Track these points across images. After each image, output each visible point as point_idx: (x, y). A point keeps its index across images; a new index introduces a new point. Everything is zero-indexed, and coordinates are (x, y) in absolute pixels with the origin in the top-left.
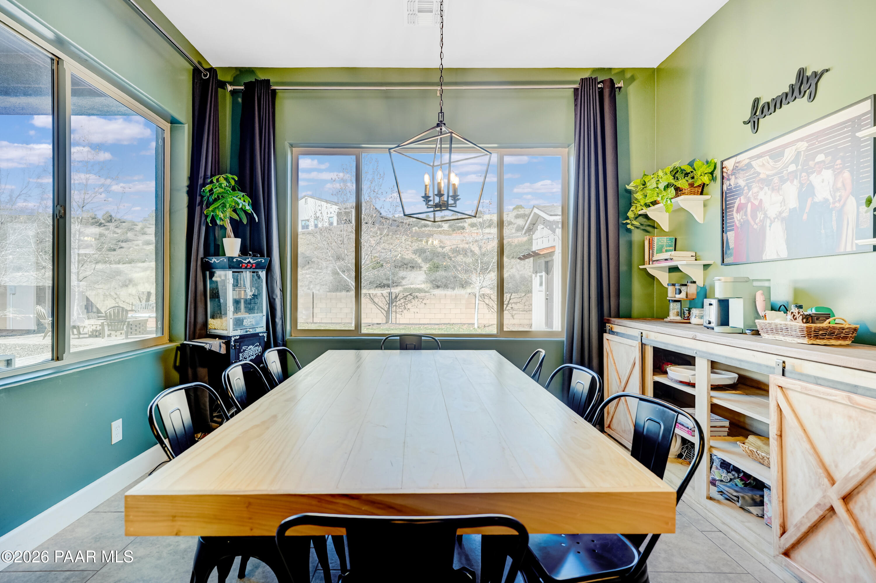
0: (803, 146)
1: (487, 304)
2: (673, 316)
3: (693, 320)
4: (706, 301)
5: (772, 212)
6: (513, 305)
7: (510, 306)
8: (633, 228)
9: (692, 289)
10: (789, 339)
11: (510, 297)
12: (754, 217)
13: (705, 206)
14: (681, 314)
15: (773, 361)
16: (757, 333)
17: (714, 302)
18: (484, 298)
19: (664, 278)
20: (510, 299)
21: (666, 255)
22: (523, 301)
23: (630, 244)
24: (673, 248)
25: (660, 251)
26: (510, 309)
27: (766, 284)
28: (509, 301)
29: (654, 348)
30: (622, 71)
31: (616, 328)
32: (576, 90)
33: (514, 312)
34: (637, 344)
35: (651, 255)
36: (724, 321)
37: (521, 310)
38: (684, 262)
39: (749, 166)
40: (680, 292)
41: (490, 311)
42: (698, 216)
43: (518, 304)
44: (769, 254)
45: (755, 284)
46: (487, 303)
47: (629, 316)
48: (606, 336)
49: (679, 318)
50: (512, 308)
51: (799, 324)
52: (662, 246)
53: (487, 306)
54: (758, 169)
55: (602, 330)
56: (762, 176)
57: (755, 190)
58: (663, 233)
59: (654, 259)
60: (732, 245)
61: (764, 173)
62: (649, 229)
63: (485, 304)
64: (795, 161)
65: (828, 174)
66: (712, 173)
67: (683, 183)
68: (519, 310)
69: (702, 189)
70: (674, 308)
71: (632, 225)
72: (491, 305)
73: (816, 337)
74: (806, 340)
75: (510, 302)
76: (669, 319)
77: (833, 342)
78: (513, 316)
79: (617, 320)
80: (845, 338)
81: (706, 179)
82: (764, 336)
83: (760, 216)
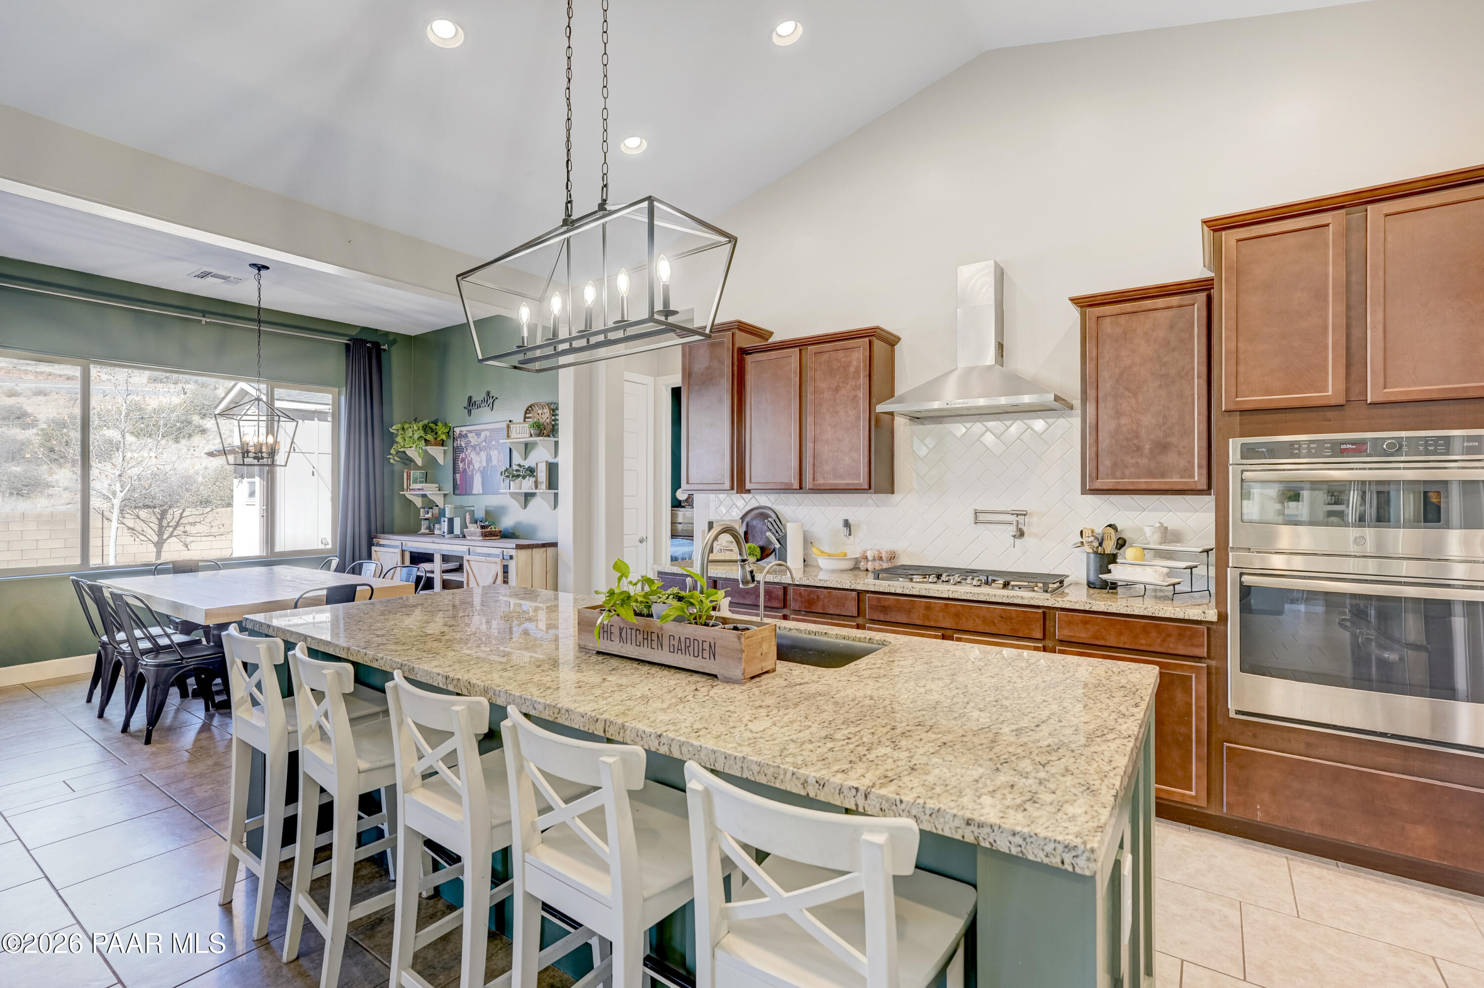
0: (488, 433)
1: (129, 528)
2: (423, 530)
3: (436, 532)
4: (443, 519)
5: (477, 466)
6: (188, 528)
7: (181, 528)
8: (395, 462)
9: (436, 510)
10: (476, 538)
11: (182, 514)
12: (469, 467)
13: (444, 453)
14: (429, 528)
15: (465, 548)
16: (464, 536)
17: (446, 520)
18: (124, 517)
19: (418, 502)
20: (181, 517)
21: (419, 486)
22: (207, 520)
23: (392, 473)
24: (424, 480)
25: (415, 482)
26: (180, 533)
27: (472, 508)
28: (179, 521)
29: (411, 552)
30: (387, 334)
31: (382, 542)
32: (347, 346)
33: (189, 539)
34: (398, 551)
35: (409, 485)
36: (451, 530)
37: (203, 535)
38: (431, 492)
39: (466, 436)
40: (428, 513)
41: (137, 539)
42: (441, 461)
43: (198, 526)
44: (475, 491)
45: (466, 508)
46: (131, 525)
47: (392, 532)
48: (374, 548)
49: (427, 531)
50: (185, 532)
51: (479, 530)
52: (417, 478)
53: (130, 531)
54: (471, 439)
55: (370, 544)
56: (472, 444)
57: (469, 451)
58: (417, 468)
59: (411, 487)
60: (458, 482)
61: (473, 443)
62: (407, 462)
63: (125, 529)
64: (485, 441)
65: (496, 452)
66: (448, 433)
67: (429, 437)
68: (199, 535)
69: (442, 443)
70: (424, 524)
71: (394, 460)
72: (139, 529)
73: (486, 536)
74: (481, 538)
75: (181, 522)
76: (421, 532)
77: (493, 538)
78: (186, 546)
79: (383, 536)
80: (497, 536)
81: (444, 437)
82: (468, 538)
83: (471, 467)
